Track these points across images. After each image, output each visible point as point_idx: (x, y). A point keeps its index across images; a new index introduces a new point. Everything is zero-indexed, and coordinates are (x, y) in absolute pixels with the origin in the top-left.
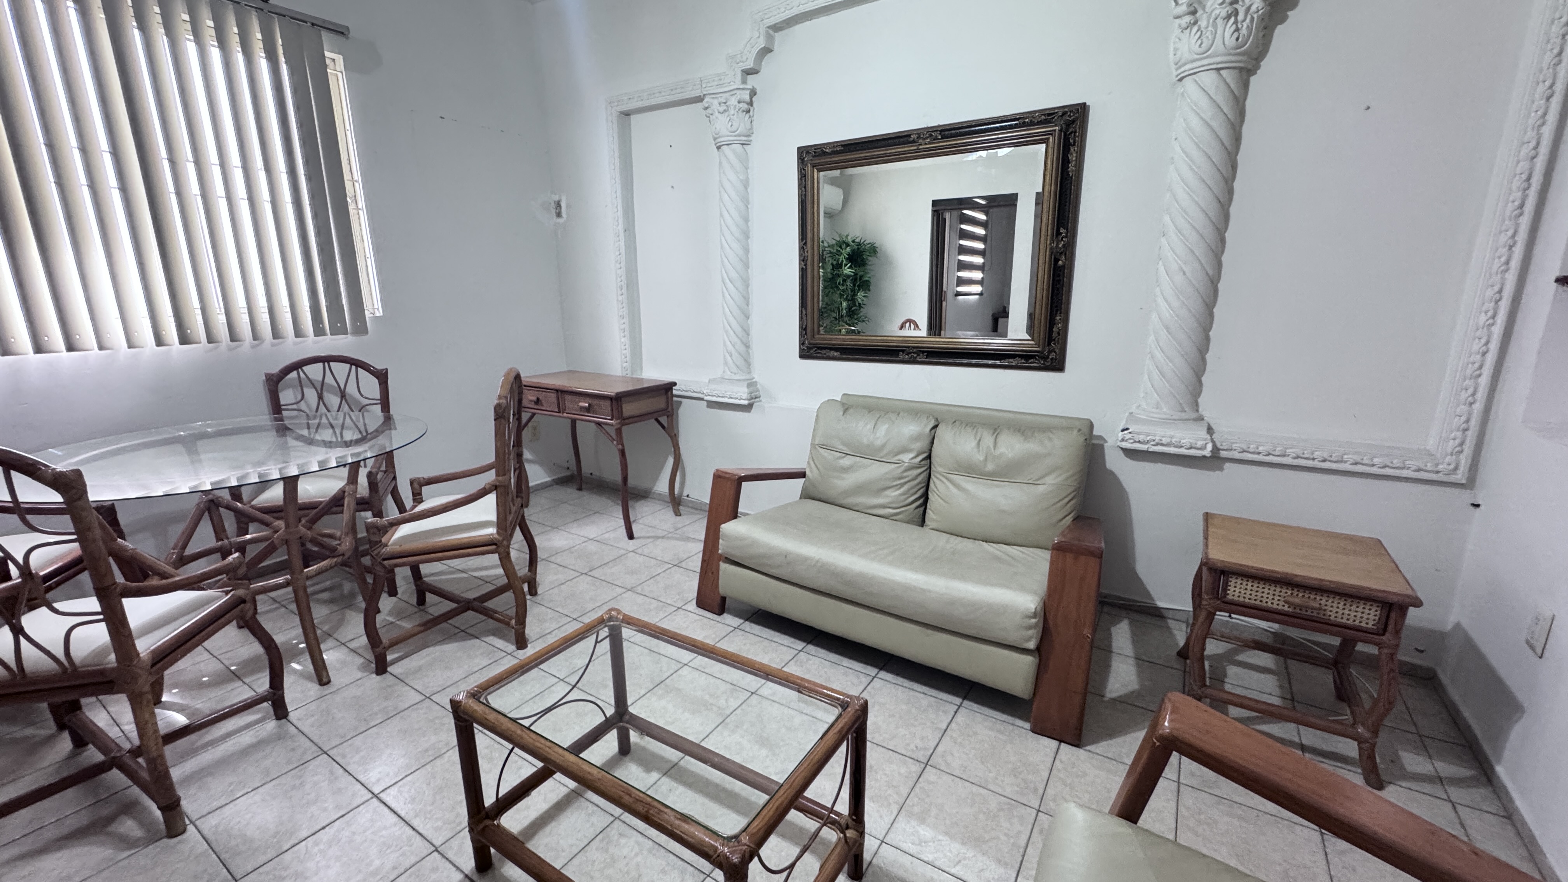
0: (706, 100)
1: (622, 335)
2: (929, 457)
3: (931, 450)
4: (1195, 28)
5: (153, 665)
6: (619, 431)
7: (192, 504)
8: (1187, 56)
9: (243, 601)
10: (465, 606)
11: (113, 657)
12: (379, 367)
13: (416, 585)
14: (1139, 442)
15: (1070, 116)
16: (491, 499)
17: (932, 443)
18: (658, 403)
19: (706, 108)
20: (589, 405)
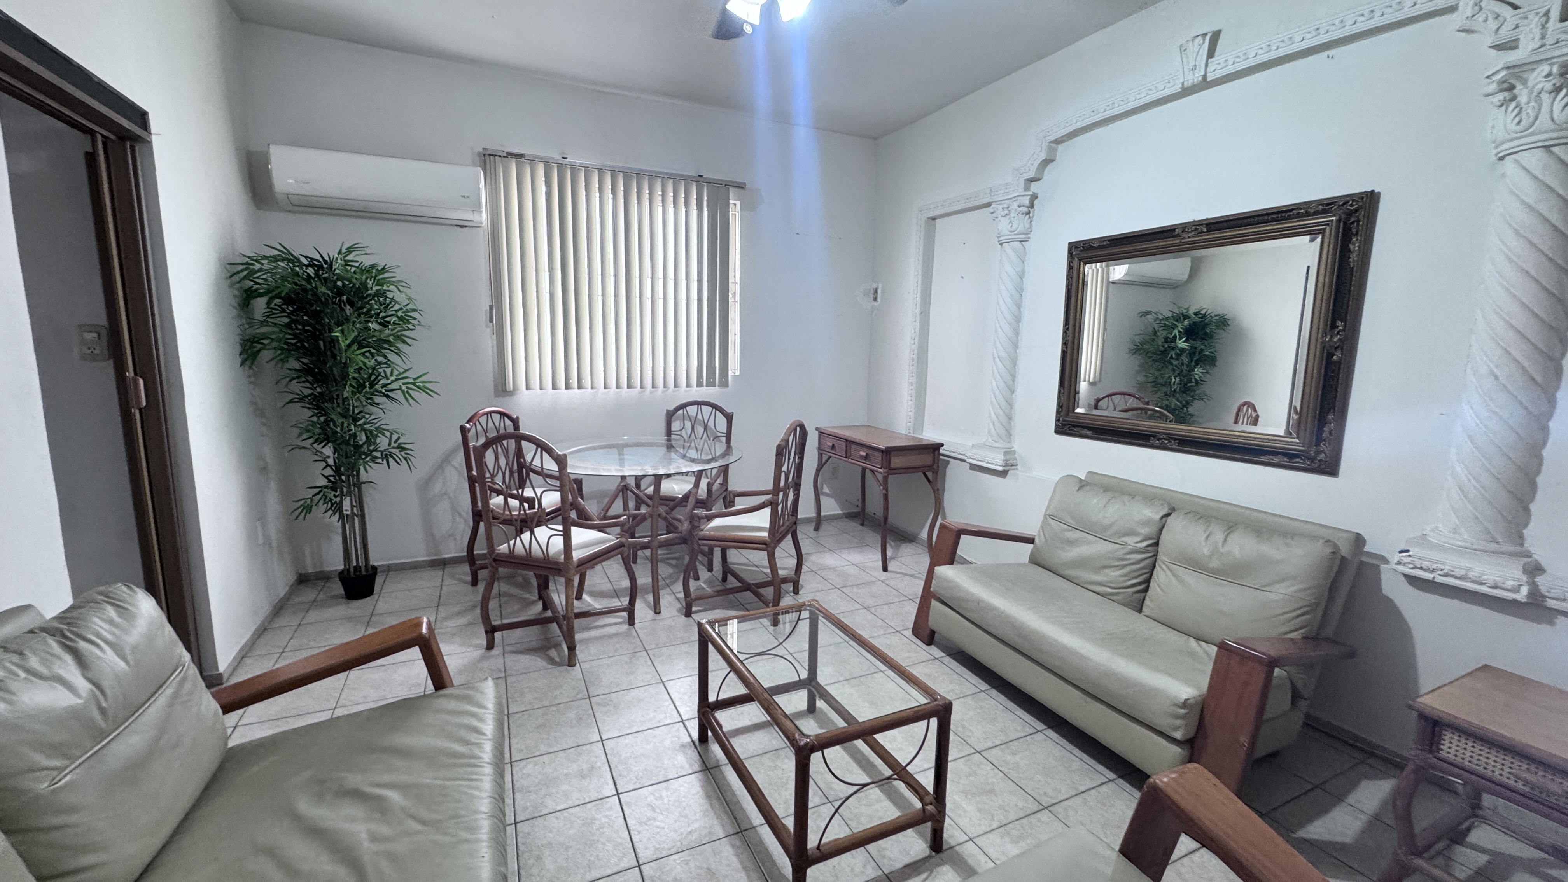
0: (994, 206)
1: (910, 399)
2: (1157, 544)
3: (1159, 537)
4: (1513, 104)
5: (577, 567)
6: (886, 478)
7: (613, 486)
8: (1501, 135)
9: (623, 546)
10: (747, 587)
11: (563, 557)
12: (728, 411)
13: (723, 567)
14: (1421, 568)
15: (1352, 205)
16: (767, 511)
17: (1161, 530)
18: (927, 459)
19: (992, 213)
20: (867, 454)
